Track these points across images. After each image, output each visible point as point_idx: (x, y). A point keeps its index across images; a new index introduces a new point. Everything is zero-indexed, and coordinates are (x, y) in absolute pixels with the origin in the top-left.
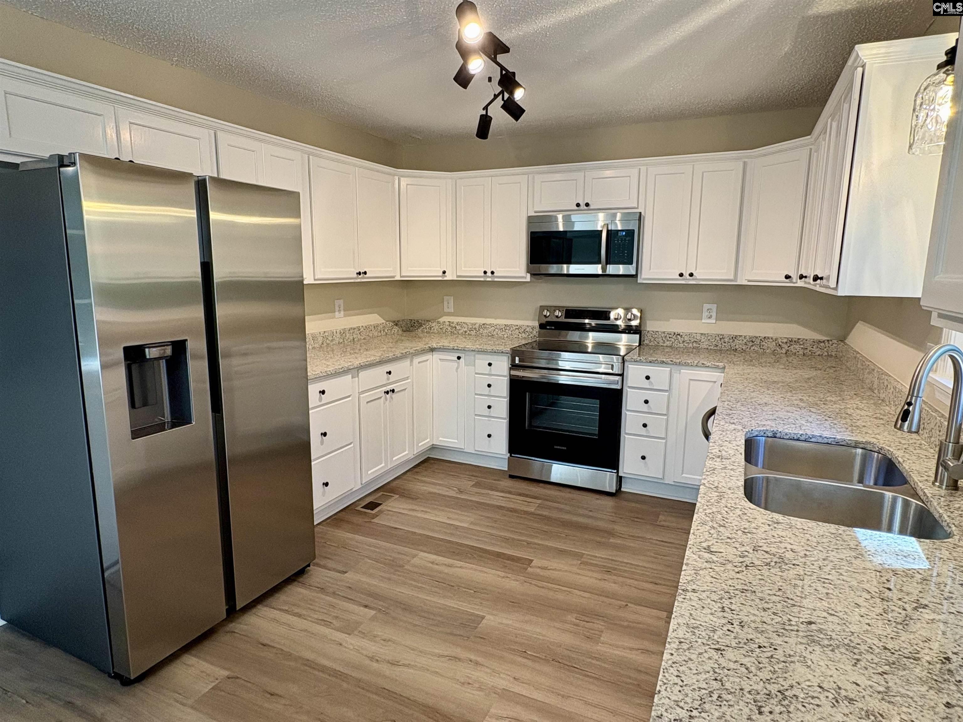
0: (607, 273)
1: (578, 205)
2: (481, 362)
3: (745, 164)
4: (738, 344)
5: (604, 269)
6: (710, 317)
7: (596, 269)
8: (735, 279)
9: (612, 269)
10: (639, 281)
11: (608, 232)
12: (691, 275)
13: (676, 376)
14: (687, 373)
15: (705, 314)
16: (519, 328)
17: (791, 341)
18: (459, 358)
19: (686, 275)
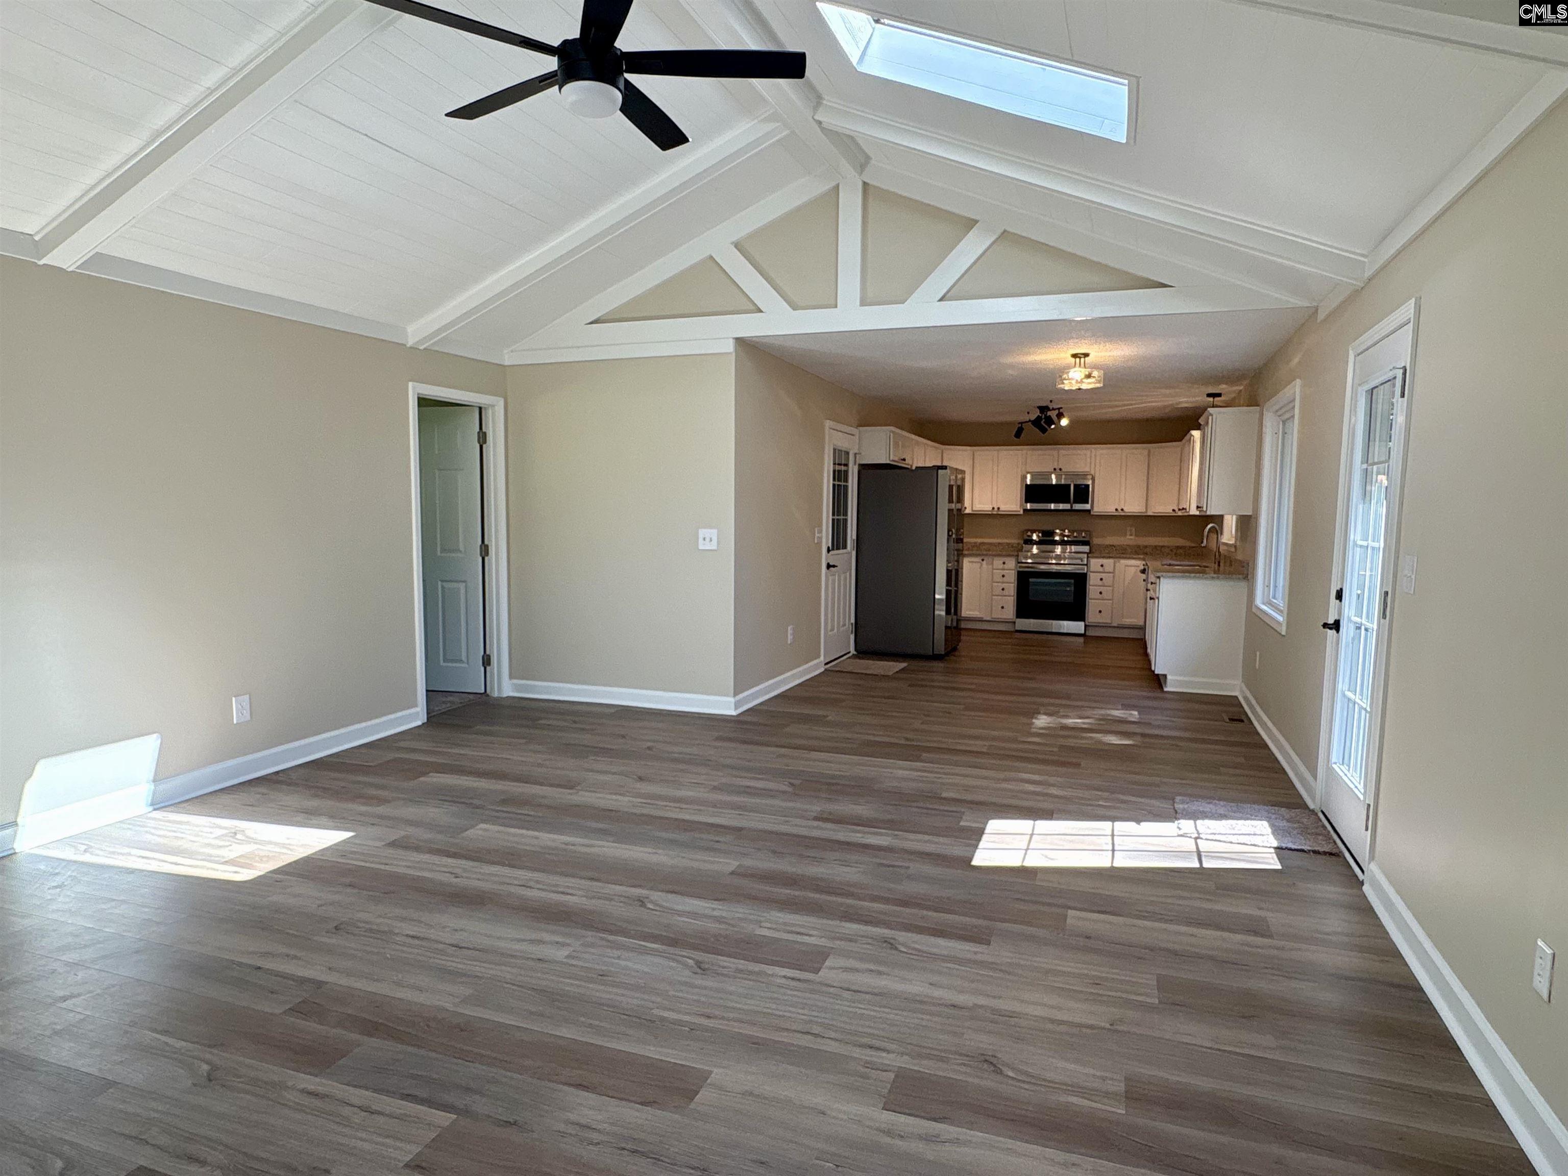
0: (1074, 508)
1: (1055, 469)
2: (998, 562)
3: (1149, 452)
4: (1148, 550)
5: (1072, 507)
6: (1131, 535)
7: (1067, 506)
8: (1146, 511)
9: (1078, 506)
10: (1092, 513)
11: (1075, 486)
12: (1122, 510)
13: (1117, 565)
14: (1123, 562)
15: (1128, 533)
16: (1008, 544)
17: (1178, 547)
18: (983, 560)
19: (1119, 510)
